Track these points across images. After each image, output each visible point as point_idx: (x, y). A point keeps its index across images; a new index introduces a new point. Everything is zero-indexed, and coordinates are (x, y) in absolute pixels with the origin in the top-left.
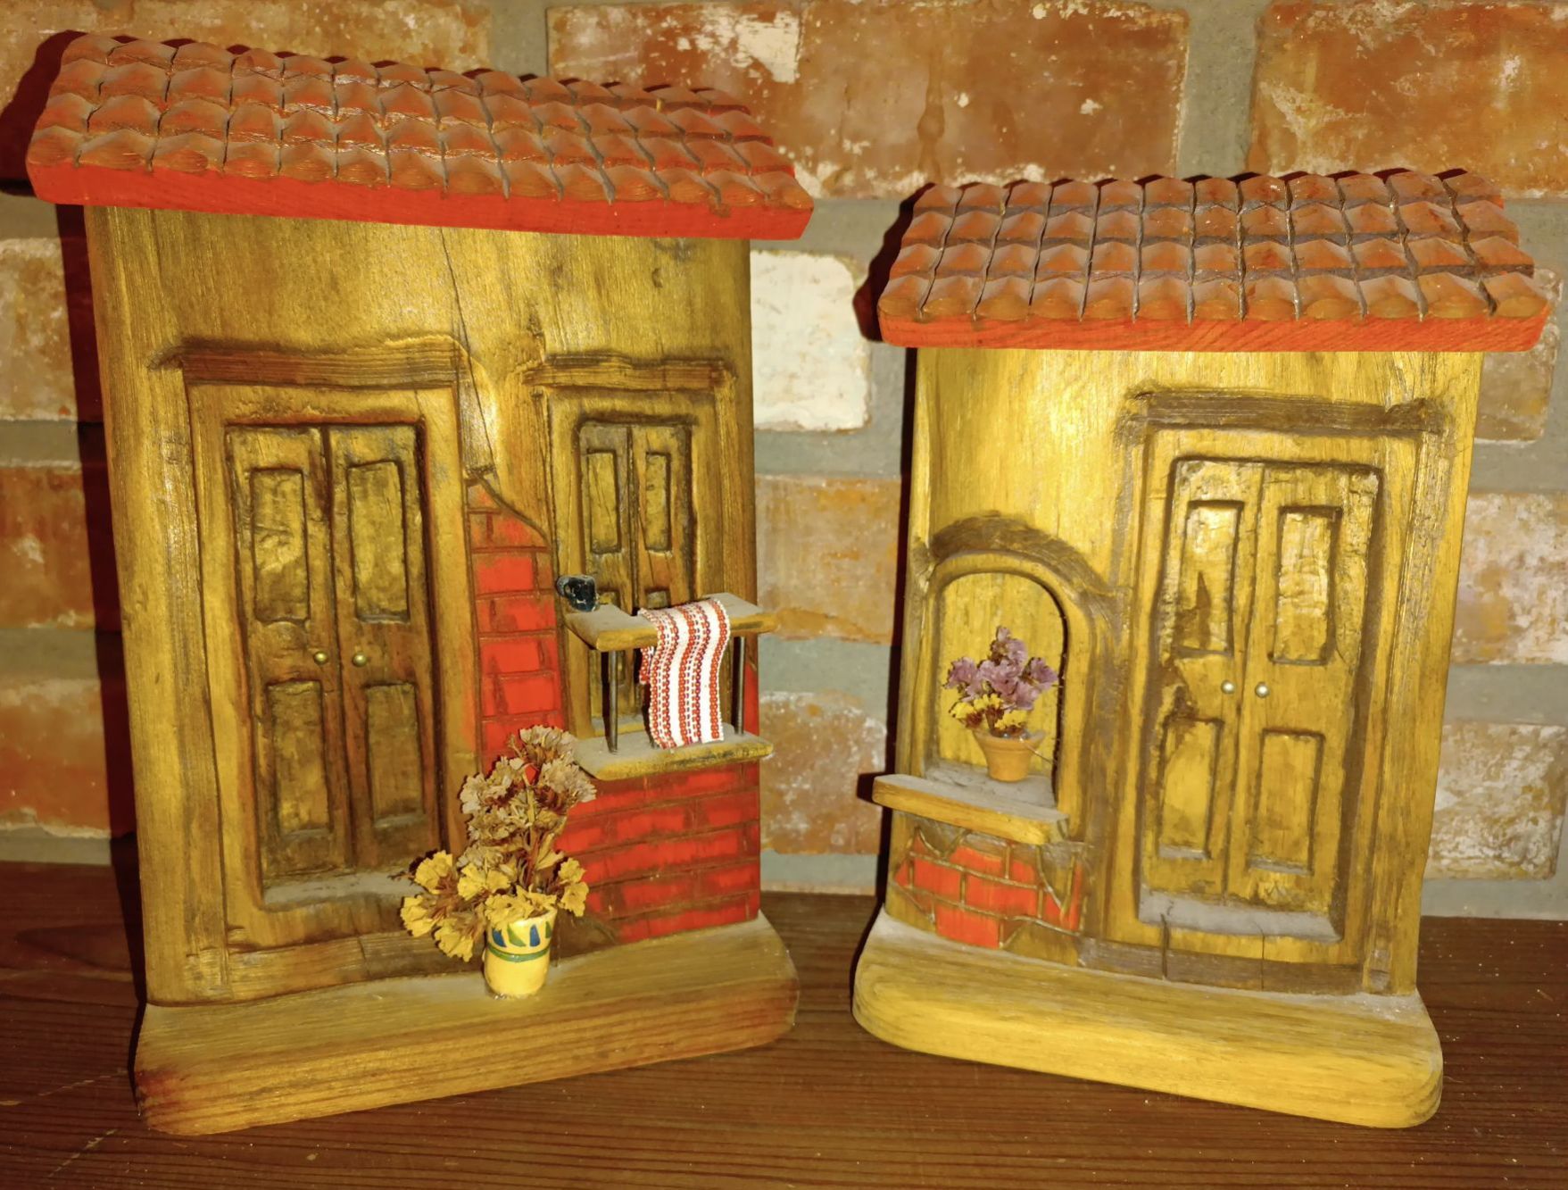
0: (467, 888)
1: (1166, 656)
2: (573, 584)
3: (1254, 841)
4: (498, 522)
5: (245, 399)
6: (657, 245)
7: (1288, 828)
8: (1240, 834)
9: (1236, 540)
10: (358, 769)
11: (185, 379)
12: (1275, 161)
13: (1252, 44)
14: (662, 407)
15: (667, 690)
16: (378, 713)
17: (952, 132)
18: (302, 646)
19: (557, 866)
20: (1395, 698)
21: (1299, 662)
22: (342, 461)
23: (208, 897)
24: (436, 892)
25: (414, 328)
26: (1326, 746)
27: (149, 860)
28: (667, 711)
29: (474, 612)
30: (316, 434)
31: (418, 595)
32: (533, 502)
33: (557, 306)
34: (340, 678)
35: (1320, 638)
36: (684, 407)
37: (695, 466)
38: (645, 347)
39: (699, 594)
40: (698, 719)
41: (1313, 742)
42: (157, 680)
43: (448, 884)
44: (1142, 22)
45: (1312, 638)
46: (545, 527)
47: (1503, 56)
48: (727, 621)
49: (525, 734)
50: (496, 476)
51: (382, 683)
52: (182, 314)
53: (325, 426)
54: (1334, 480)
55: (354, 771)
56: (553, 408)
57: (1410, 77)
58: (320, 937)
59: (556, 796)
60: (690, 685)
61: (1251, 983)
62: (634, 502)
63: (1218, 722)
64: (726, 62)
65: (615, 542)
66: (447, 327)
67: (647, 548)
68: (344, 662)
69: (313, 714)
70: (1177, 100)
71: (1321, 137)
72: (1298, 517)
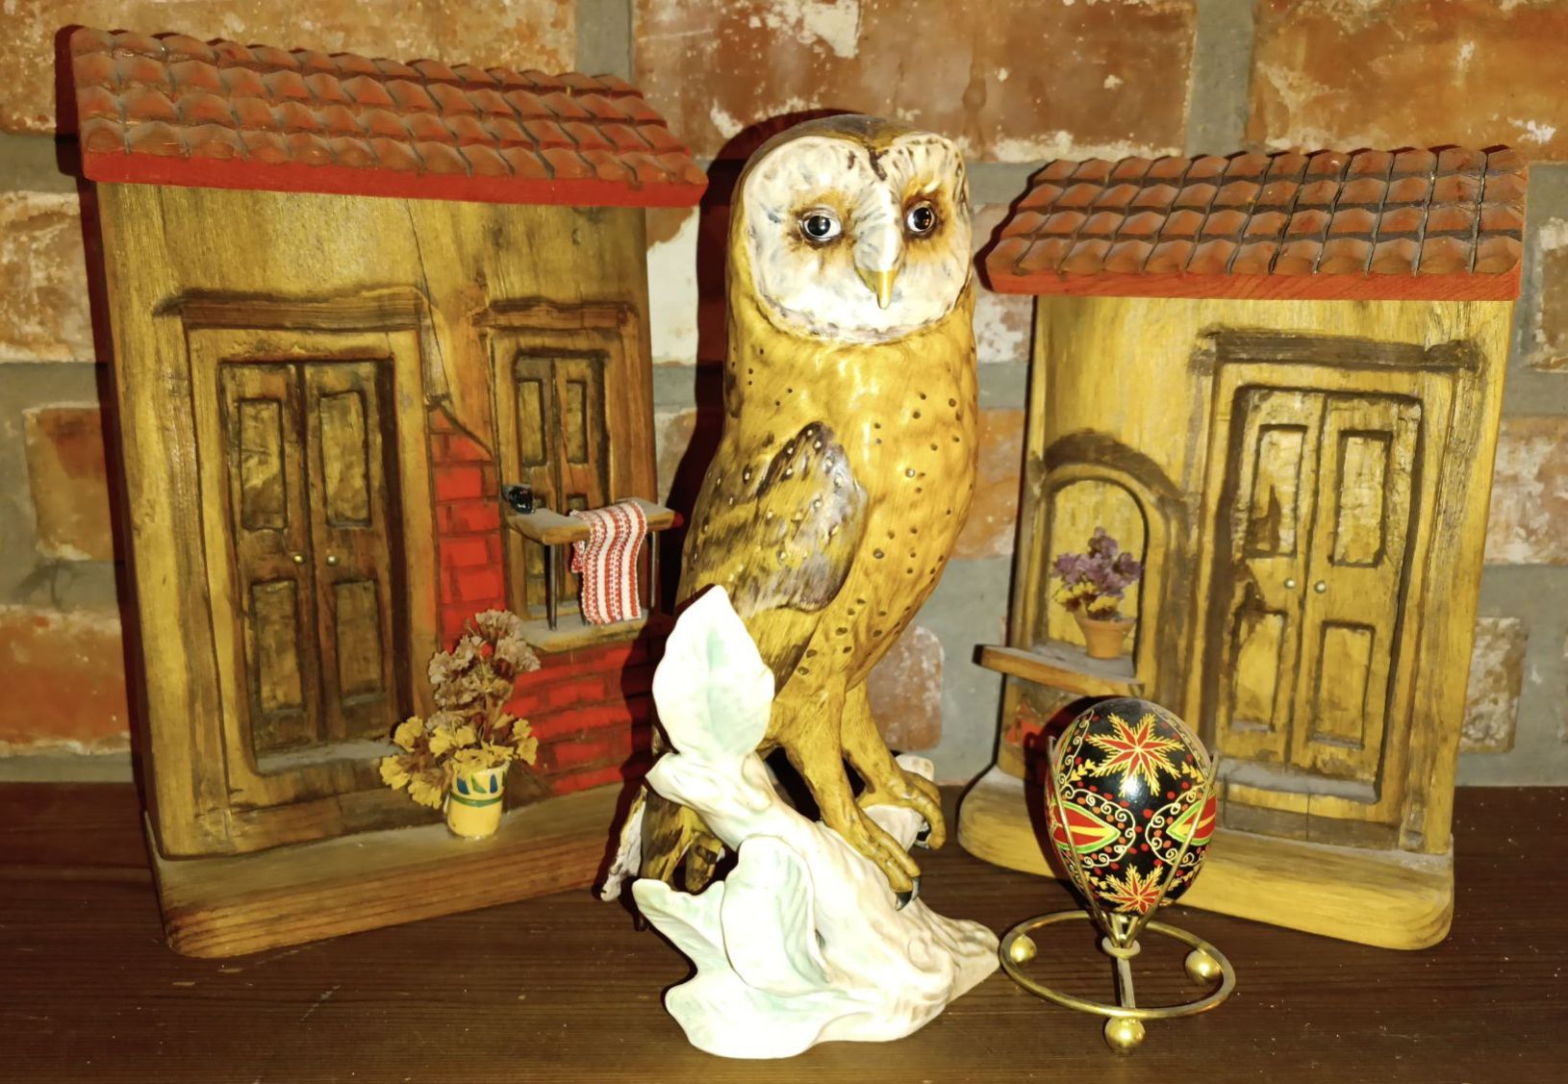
0: (437, 746)
1: (1238, 555)
2: (516, 491)
3: (1315, 718)
4: (454, 441)
5: (236, 342)
6: (576, 210)
7: (1346, 709)
8: (1302, 712)
9: (1301, 457)
10: (328, 655)
11: (184, 325)
12: (1270, 130)
13: (1250, 27)
14: (581, 343)
15: (596, 577)
16: (345, 607)
17: (993, 104)
18: (280, 550)
19: (511, 725)
20: (1430, 595)
21: (1358, 564)
22: (315, 392)
23: (213, 766)
24: (411, 750)
25: (385, 281)
26: (1376, 637)
27: (160, 734)
28: (595, 595)
29: (434, 517)
30: (292, 368)
31: (378, 505)
32: (481, 423)
33: (497, 258)
34: (313, 577)
35: (1375, 545)
36: (598, 343)
37: (607, 392)
38: (567, 293)
39: (613, 499)
40: (620, 601)
41: (1368, 634)
42: (164, 581)
43: (421, 744)
44: (1157, 9)
45: (1368, 544)
46: (490, 445)
47: (1460, 41)
48: (644, 519)
49: (480, 617)
50: (451, 402)
51: (351, 581)
52: (184, 272)
53: (300, 362)
54: (1387, 409)
55: (325, 656)
56: (496, 346)
57: (1384, 58)
58: (306, 798)
59: (509, 665)
60: (614, 573)
61: (1298, 833)
62: (558, 422)
63: (1282, 613)
64: (793, 39)
65: (540, 458)
66: (412, 279)
67: (569, 461)
68: (317, 562)
69: (288, 609)
70: (1187, 77)
71: (1310, 109)
72: (1359, 440)
